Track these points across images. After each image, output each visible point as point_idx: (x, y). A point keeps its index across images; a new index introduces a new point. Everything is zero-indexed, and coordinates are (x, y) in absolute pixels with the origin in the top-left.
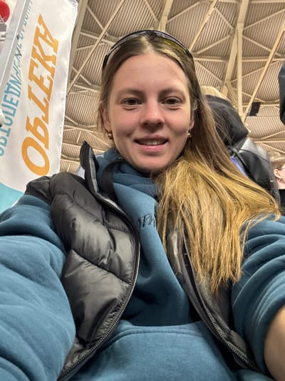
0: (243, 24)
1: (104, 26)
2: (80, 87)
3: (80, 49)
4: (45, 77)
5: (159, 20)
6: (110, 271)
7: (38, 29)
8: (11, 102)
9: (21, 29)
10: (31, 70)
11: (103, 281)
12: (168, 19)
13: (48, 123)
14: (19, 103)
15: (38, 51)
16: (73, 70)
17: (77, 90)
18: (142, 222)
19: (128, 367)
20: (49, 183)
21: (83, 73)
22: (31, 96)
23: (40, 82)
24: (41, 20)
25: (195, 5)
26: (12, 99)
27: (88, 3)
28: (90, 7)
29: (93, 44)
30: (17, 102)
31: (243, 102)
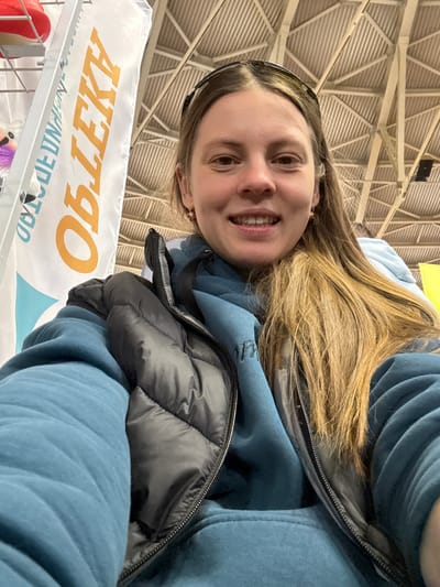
0: (407, 39)
1: (191, 41)
2: (153, 133)
3: (153, 75)
4: (97, 123)
5: (276, 31)
6: (193, 424)
7: (90, 51)
8: (44, 163)
9: (66, 52)
10: (78, 112)
11: (182, 439)
12: (291, 30)
13: (98, 194)
14: (56, 164)
15: (89, 84)
16: (142, 108)
17: (147, 138)
18: (241, 351)
19: (215, 573)
20: (102, 289)
21: (157, 113)
22: (76, 152)
23: (89, 131)
24: (94, 37)
25: (332, 9)
26: (46, 158)
27: (168, 5)
28: (171, 11)
29: (175, 68)
30: (54, 162)
31: (405, 159)
